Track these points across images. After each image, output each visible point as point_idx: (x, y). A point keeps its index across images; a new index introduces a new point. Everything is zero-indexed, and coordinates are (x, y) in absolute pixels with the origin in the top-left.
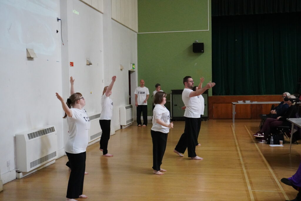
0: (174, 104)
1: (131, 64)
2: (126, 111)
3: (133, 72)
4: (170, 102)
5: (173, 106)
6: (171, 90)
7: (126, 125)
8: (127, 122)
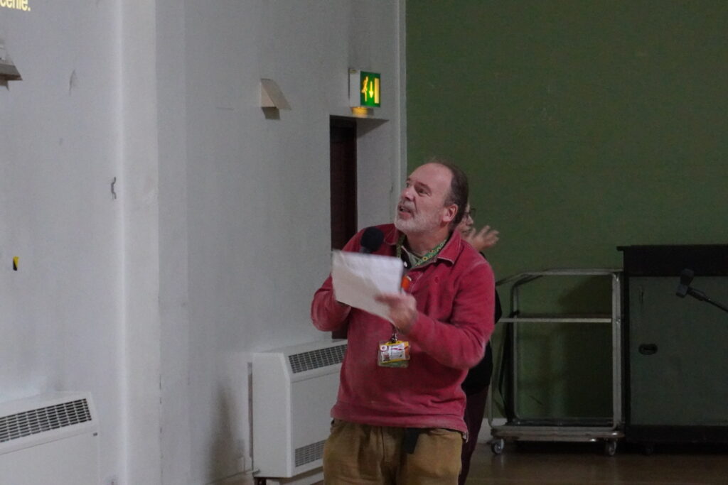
0: (637, 340)
1: (350, 71)
2: (294, 382)
3: (372, 124)
4: (610, 325)
5: (634, 350)
6: (620, 248)
7: (289, 475)
8: (302, 455)
